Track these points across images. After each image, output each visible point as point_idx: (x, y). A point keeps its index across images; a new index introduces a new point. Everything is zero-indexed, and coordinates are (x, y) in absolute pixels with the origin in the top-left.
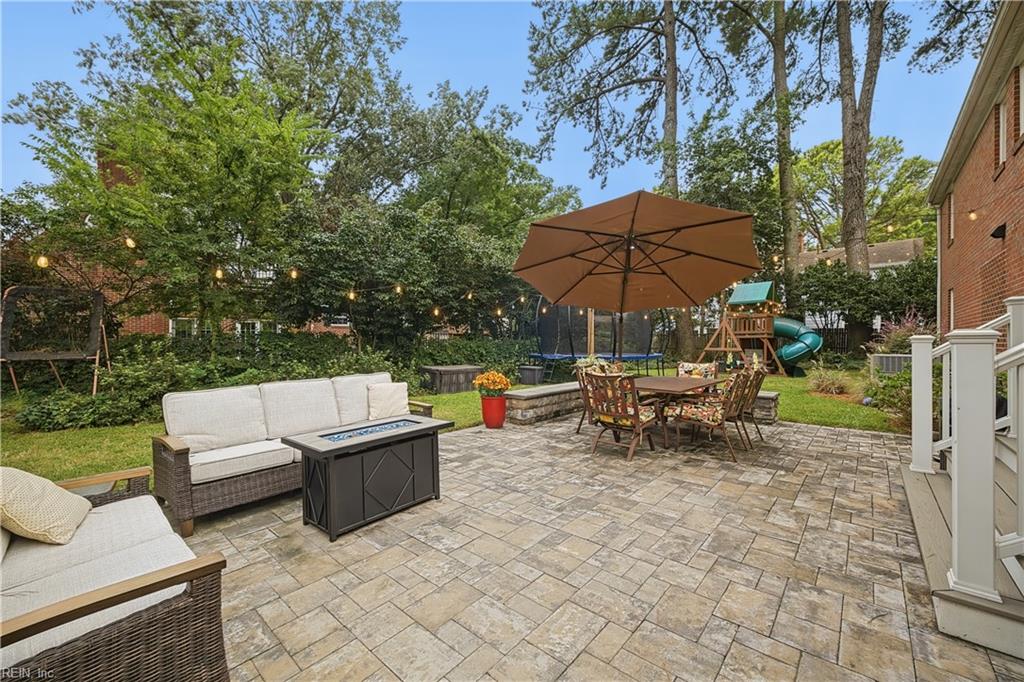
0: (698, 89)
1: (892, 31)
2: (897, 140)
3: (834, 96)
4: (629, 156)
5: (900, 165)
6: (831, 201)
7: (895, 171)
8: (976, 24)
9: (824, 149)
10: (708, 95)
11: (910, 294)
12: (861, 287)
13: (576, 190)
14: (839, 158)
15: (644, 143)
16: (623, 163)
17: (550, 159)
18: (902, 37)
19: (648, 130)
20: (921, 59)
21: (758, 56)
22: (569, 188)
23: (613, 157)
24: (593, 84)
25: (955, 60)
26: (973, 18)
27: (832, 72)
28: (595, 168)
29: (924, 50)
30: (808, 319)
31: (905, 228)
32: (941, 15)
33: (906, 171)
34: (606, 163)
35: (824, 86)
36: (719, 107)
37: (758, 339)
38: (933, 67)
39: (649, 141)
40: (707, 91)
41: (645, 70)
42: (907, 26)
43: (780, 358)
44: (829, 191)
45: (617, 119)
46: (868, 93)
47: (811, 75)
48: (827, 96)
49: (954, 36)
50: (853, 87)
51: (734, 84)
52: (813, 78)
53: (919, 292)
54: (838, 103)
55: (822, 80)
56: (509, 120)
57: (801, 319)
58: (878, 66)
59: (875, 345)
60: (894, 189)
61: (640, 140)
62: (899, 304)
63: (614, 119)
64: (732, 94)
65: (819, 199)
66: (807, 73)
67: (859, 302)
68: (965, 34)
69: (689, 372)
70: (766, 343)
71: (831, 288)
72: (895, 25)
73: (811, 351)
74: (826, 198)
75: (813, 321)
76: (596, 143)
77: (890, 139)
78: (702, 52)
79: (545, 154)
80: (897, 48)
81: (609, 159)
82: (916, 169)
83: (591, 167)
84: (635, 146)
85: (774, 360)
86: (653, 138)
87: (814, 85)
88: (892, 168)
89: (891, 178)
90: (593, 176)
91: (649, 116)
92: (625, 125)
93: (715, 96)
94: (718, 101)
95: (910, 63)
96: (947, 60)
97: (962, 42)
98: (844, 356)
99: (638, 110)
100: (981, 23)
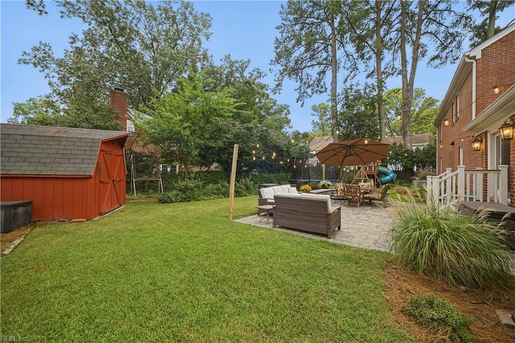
0: (343, 67)
1: (421, 50)
2: (423, 89)
3: (399, 74)
4: (313, 93)
5: (424, 100)
6: (395, 114)
7: (422, 102)
8: (452, 51)
9: (393, 91)
10: (347, 69)
11: (427, 158)
12: (410, 155)
13: (288, 106)
14: (400, 96)
15: (320, 88)
16: (311, 96)
17: (280, 94)
18: (425, 52)
19: (322, 83)
20: (432, 62)
21: (368, 56)
22: (285, 105)
23: (307, 94)
24: (299, 63)
25: (444, 64)
26: (451, 49)
27: (398, 65)
28: (299, 98)
29: (433, 59)
30: (389, 166)
31: (425, 127)
32: (439, 46)
33: (426, 102)
34: (304, 96)
35: (394, 70)
36: (352, 75)
37: (373, 175)
38: (436, 66)
39: (322, 87)
40: (347, 68)
41: (321, 57)
42: (427, 48)
43: (381, 182)
44: (395, 109)
45: (309, 77)
46: (412, 78)
47: (389, 65)
48: (396, 74)
49: (444, 55)
50: (406, 75)
51: (359, 66)
52: (390, 66)
53: (431, 157)
54: (400, 77)
55: (394, 67)
56: (260, 74)
57: (386, 167)
58: (416, 68)
59: (416, 177)
60: (421, 110)
61: (318, 86)
62: (424, 161)
63: (308, 78)
64: (357, 70)
65: (390, 113)
66: (388, 64)
67: (409, 160)
68: (448, 55)
69: (363, 186)
70: (376, 176)
71: (398, 155)
72: (422, 48)
73: (392, 179)
74: (393, 112)
75: (391, 168)
76: (300, 88)
77: (420, 89)
78: (346, 52)
79: (278, 91)
80: (423, 57)
81: (305, 95)
82: (431, 102)
83: (298, 98)
84: (316, 89)
85: (379, 183)
86: (324, 86)
87: (391, 69)
88: (421, 101)
89: (420, 106)
90: (298, 102)
91: (322, 77)
92: (312, 80)
93: (350, 70)
94: (351, 72)
95: (428, 64)
96: (441, 64)
97: (447, 58)
98: (403, 181)
99: (318, 74)
100: (454, 51)
